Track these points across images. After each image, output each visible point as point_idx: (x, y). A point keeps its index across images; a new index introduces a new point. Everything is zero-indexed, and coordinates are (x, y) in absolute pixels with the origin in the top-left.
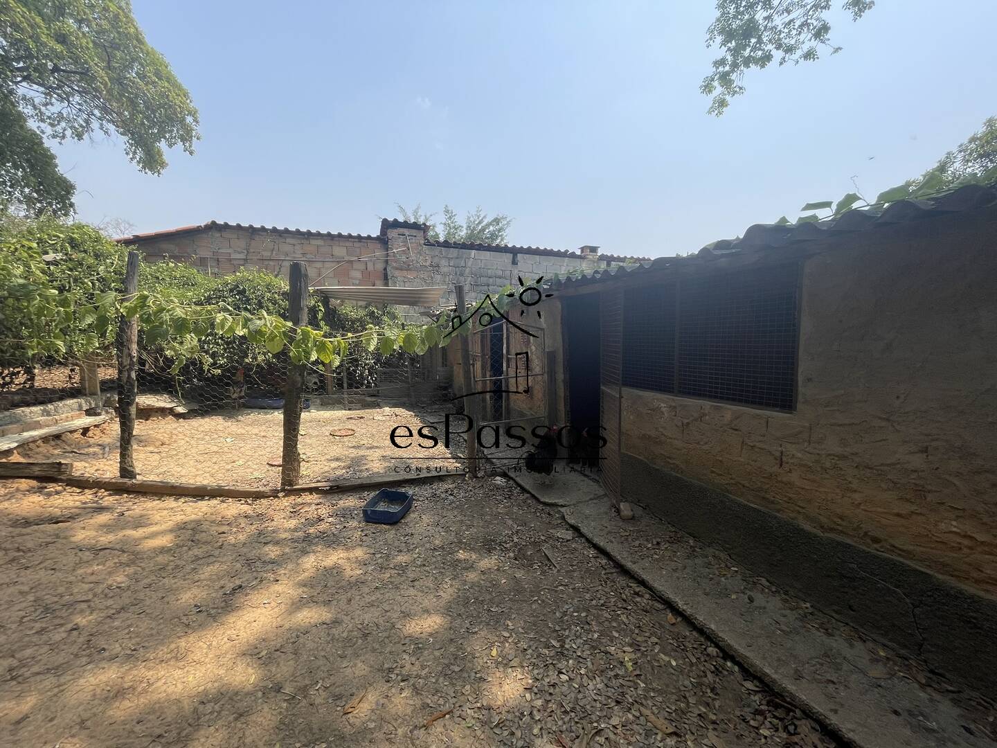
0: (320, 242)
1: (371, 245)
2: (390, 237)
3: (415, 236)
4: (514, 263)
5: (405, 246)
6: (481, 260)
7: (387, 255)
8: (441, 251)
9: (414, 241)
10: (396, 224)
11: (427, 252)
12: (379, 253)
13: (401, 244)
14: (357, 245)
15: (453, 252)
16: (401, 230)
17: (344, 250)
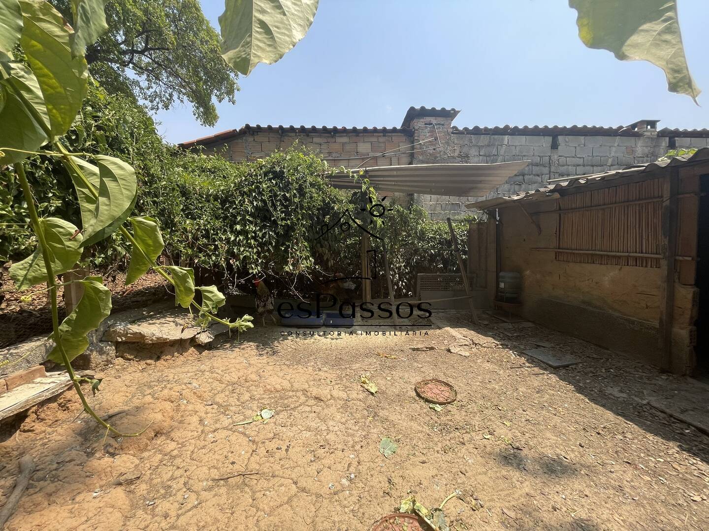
0: (345, 140)
1: (396, 138)
2: (416, 128)
3: (443, 125)
4: (555, 146)
5: (431, 136)
6: (516, 146)
7: (413, 148)
8: (470, 140)
9: (441, 130)
10: (423, 113)
11: (456, 141)
12: (404, 147)
13: (428, 135)
14: (382, 139)
15: (484, 140)
16: (428, 119)
17: (368, 146)
